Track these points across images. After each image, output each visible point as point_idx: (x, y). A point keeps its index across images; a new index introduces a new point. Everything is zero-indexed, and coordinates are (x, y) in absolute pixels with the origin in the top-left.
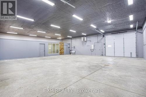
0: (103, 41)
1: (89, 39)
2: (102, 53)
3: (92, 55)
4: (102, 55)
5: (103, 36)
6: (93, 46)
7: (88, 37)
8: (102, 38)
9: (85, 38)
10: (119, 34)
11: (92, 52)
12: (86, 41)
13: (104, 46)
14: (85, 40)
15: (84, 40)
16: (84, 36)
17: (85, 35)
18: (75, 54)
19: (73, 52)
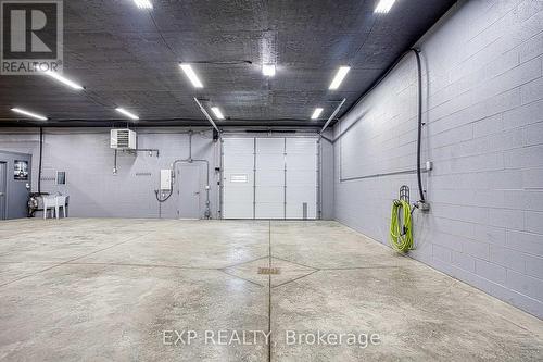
0: (210, 156)
1: (149, 140)
2: (205, 208)
3: (160, 216)
4: (208, 216)
5: (216, 137)
6: (166, 175)
7: (147, 130)
8: (210, 144)
9: (132, 134)
10: (270, 134)
11: (162, 205)
12: (133, 152)
13: (214, 179)
14: (132, 145)
15: (123, 142)
16: (122, 123)
17: (134, 117)
18: (62, 212)
19: (52, 202)
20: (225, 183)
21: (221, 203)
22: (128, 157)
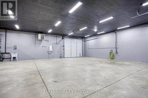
2: (60, 55)
3: (49, 58)
12: (41, 41)
15: (42, 38)
20: (65, 49)
21: (64, 54)
22: (39, 42)
